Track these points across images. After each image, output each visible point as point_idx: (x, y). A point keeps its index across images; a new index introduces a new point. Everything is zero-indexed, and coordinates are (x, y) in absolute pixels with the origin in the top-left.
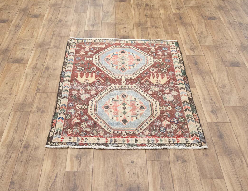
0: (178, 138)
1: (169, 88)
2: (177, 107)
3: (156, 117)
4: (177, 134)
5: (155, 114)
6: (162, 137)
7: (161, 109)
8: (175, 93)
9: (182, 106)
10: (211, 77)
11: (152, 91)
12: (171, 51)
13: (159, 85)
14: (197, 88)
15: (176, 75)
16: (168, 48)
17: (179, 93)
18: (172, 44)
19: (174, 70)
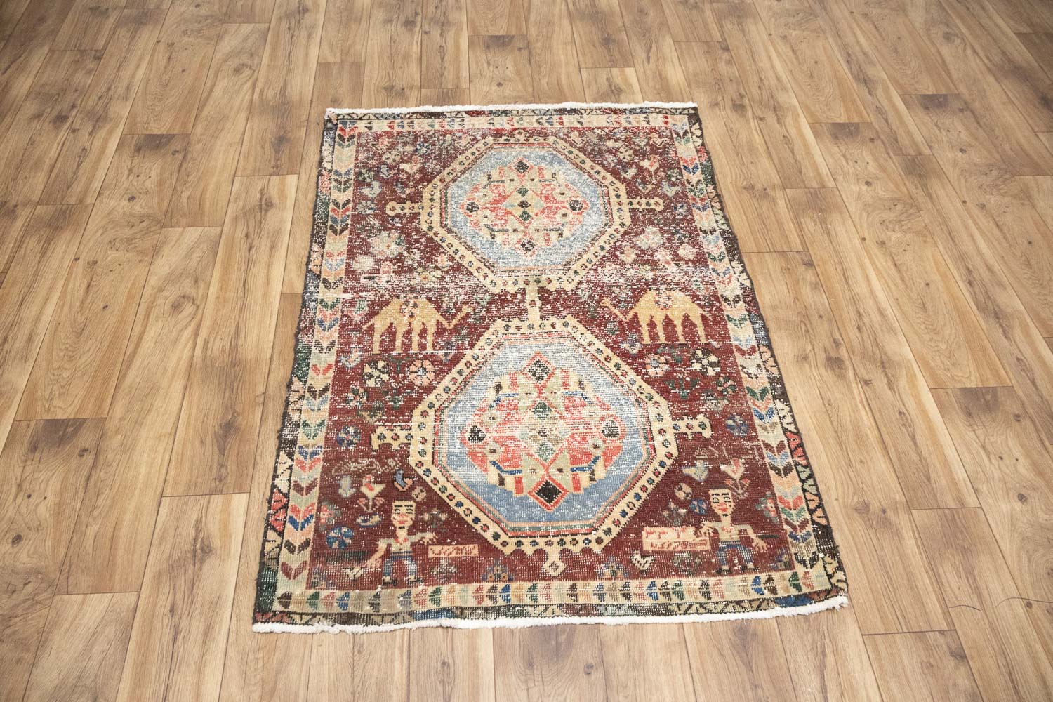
0: (388, 129)
1: (375, 285)
2: (369, 212)
3: (436, 180)
4: (391, 140)
5: (437, 191)
6: (428, 131)
7: (416, 205)
8: (364, 263)
9: (352, 215)
10: (202, 352)
11: (437, 268)
12: (312, 524)
13: (410, 295)
14: (279, 293)
15: (334, 350)
16: (321, 549)
17: (349, 265)
18: (287, 597)
19: (334, 376)
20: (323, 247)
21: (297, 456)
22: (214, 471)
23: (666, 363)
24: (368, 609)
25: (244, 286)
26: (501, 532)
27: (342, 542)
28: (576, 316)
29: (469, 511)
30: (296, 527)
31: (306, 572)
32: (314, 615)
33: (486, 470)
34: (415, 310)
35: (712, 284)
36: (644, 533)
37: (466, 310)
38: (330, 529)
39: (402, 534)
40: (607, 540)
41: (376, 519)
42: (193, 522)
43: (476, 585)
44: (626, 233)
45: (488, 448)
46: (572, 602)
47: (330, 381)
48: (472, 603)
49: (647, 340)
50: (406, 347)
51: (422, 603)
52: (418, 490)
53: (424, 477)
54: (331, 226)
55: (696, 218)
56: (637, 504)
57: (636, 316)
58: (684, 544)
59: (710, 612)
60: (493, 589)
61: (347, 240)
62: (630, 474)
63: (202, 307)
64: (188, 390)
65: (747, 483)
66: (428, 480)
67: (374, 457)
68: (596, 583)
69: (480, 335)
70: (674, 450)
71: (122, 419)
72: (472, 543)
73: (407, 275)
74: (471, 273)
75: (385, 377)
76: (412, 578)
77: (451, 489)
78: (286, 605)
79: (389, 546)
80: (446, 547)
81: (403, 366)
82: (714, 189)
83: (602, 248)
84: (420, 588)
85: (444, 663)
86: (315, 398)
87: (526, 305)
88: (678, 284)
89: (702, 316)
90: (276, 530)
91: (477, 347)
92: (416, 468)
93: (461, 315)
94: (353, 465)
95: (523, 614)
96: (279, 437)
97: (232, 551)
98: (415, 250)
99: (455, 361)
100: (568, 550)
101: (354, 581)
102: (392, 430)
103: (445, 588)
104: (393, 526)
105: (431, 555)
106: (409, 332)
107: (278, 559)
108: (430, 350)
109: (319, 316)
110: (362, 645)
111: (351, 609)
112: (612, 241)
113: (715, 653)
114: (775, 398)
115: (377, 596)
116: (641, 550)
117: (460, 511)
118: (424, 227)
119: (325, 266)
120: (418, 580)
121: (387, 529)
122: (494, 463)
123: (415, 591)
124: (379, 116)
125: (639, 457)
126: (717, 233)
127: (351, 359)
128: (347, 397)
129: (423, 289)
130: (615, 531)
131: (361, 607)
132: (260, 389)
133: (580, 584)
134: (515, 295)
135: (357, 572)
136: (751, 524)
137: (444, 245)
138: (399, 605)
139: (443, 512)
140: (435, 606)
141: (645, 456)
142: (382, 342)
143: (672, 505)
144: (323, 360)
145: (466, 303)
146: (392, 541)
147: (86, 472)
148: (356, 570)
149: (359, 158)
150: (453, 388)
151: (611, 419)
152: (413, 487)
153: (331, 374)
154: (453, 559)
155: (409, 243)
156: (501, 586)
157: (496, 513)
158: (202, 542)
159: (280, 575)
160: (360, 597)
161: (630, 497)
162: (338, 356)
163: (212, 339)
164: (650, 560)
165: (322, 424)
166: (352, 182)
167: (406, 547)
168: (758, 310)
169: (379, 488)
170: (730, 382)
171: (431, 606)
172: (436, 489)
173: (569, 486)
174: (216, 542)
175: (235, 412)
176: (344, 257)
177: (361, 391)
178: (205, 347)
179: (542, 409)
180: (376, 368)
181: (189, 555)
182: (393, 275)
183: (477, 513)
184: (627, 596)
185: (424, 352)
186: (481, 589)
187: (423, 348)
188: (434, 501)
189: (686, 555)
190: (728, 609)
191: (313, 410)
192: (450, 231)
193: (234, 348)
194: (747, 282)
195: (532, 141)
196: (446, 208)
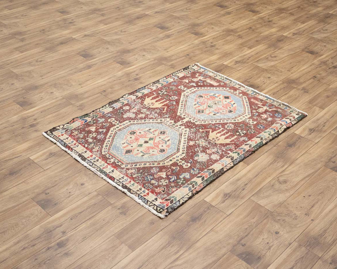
0: (151, 194)
1: (218, 150)
2: (196, 169)
3: (161, 165)
4: (155, 189)
5: (165, 162)
6: (138, 183)
7: (178, 162)
8: (214, 157)
9: (202, 171)
10: (285, 165)
11: (196, 143)
12: (282, 120)
13: (212, 142)
14: (249, 166)
15: (247, 143)
16: (284, 116)
17: (220, 159)
18: (297, 114)
19: (253, 138)
20: (222, 168)
21: (276, 130)
22: (300, 140)
23: (171, 97)
25: (258, 174)
26: (244, 99)
27: (278, 114)
28: (176, 114)
29: (246, 104)
30: (286, 121)
31: (290, 115)
32: (293, 110)
33: (236, 106)
34: (215, 138)
35: (134, 100)
36: (216, 85)
37: (201, 130)
38: (279, 117)
40: (224, 88)
41: (268, 113)
42: (311, 135)
44: (132, 119)
45: (230, 109)
46: (242, 87)
47: (255, 138)
48: (260, 96)
49: (168, 101)
50: (227, 133)
52: (253, 112)
53: (250, 113)
54: (212, 173)
55: (108, 112)
56: (211, 88)
57: (163, 106)
58: (211, 81)
59: (219, 75)
60: (254, 95)
61: (212, 166)
62: (206, 91)
63: (277, 177)
65: (187, 79)
67: (258, 120)
68: (234, 86)
69: (205, 124)
70: (193, 88)
71: (319, 163)
72: (251, 101)
73: (206, 147)
74: (188, 136)
75: (240, 131)
80: (257, 103)
81: (233, 130)
82: (90, 113)
83: (145, 120)
84: (268, 102)
85: (273, 94)
86: (262, 137)
87: (184, 122)
88: (142, 104)
89: (147, 98)
90: (292, 123)
91: (209, 123)
92: (251, 115)
93: (204, 130)
94: (264, 122)
95: (252, 90)
96: (278, 136)
98: (196, 150)
99: (219, 123)
100: (234, 91)
101: (281, 109)
102: (249, 122)
103: (264, 100)
105: (262, 103)
106: (223, 135)
107: (295, 120)
108: (222, 128)
109: (243, 152)
111: (285, 106)
112: (139, 120)
114: (160, 82)
115: (278, 106)
116: (220, 84)
117: (249, 105)
118: (184, 155)
119: (228, 163)
121: (267, 111)
122: (232, 106)
123: (270, 102)
124: (146, 202)
126: (112, 106)
127: (244, 139)
128: (253, 133)
129: (206, 141)
130: (221, 88)
131: (283, 106)
132: (275, 147)
133: (237, 88)
136: (195, 76)
137: (185, 147)
138: (275, 103)
139: (252, 107)
141: (199, 91)
142: (232, 137)
143: (205, 84)
144: (252, 143)
147: (335, 158)
148: (279, 110)
149: (175, 189)
150: (225, 120)
151: (198, 98)
152: (255, 112)
154: (258, 101)
155: (195, 153)
156: (252, 94)
157: (241, 101)
158: (311, 131)
159: (296, 117)
162: (247, 141)
163: (280, 167)
165: (265, 132)
166: (189, 183)
168: (134, 91)
169: (262, 115)
170: (163, 88)
171: (269, 99)
172: (249, 110)
173: (222, 96)
174: (308, 130)
175: (286, 147)
176: (219, 162)
177: (248, 132)
179: (210, 107)
180: (240, 133)
181: (315, 131)
182: (210, 149)
184: (231, 83)
185: (224, 129)
186: (257, 96)
189: (213, 80)
191: (265, 136)
192: (178, 149)
193: (275, 161)
194: (127, 95)
195: (111, 157)
196: (170, 156)
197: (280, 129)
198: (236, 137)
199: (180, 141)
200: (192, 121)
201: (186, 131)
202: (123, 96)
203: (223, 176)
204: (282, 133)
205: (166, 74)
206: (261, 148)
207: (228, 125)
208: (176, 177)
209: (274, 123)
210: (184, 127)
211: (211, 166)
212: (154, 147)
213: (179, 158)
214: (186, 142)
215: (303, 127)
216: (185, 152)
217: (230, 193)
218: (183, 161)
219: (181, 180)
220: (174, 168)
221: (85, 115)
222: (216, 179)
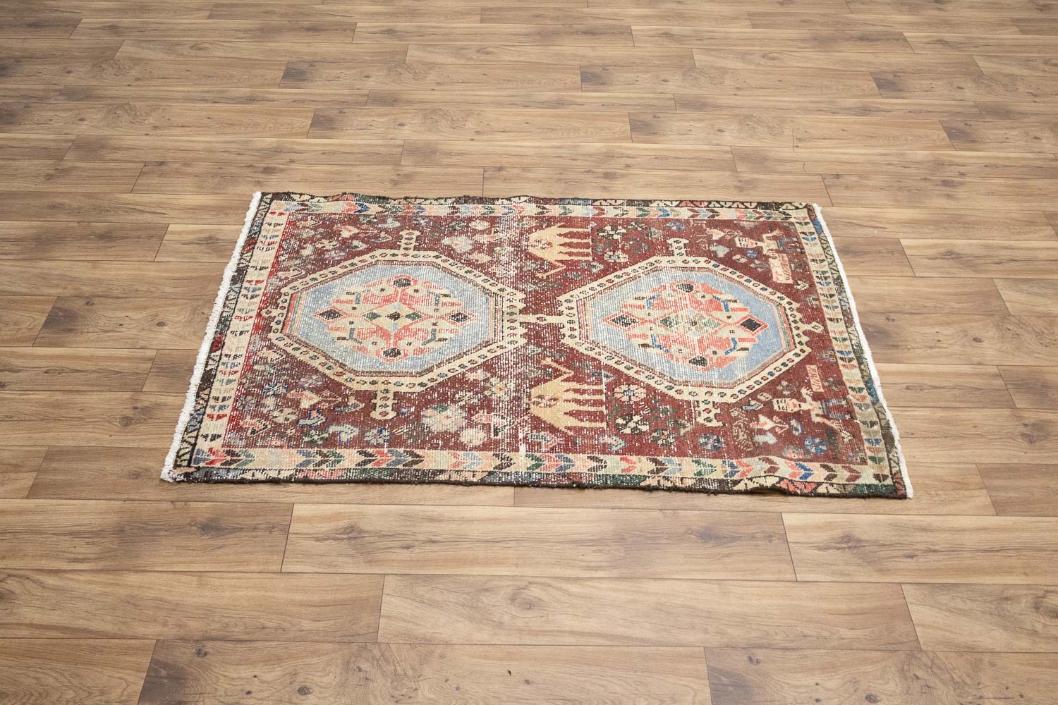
0: (226, 420)
1: (507, 428)
3: (339, 379)
4: (248, 417)
5: (358, 379)
6: (240, 385)
7: (380, 395)
8: (472, 436)
9: (389, 447)
10: (602, 571)
12: (805, 464)
13: (525, 401)
14: (511, 509)
15: (602, 457)
16: (831, 457)
17: (476, 448)
18: (877, 477)
19: (637, 455)
20: (441, 471)
21: (736, 477)
22: (760, 543)
23: (614, 252)
24: (876, 428)
25: (498, 542)
26: (793, 352)
27: (820, 443)
28: (560, 295)
29: (777, 368)
30: (810, 475)
31: (852, 466)
32: (889, 459)
33: (735, 358)
34: (547, 398)
35: (522, 217)
36: (779, 282)
37: (548, 361)
38: (808, 452)
39: (805, 407)
40: (787, 300)
41: (793, 422)
42: (821, 552)
43: (841, 368)
44: (449, 255)
45: (711, 355)
46: (843, 321)
47: (644, 458)
48: (857, 371)
49: (590, 258)
50: (596, 403)
51: (864, 398)
52: (759, 397)
53: (747, 394)
54: (404, 465)
55: (433, 214)
56: (753, 282)
57: (561, 261)
58: (783, 265)
59: (834, 261)
60: (842, 359)
61: (431, 451)
62: (726, 282)
63: (531, 580)
64: (659, 576)
65: (727, 230)
66: (749, 392)
67: (731, 424)
68: (825, 309)
69: (582, 354)
70: (703, 259)
71: (706, 631)
72: (805, 369)
73: (494, 403)
74: (495, 357)
75: (636, 418)
76: (844, 403)
77: (758, 378)
78: (885, 477)
79: (817, 415)
80: (812, 382)
81: (621, 406)
82: (395, 200)
83: (470, 272)
84: (851, 398)
85: (907, 388)
86: (665, 469)
87: (544, 323)
88: (522, 234)
89: (560, 227)
90: (816, 488)
91: (597, 357)
92: (738, 399)
93: (554, 365)
94: (741, 438)
95: (859, 345)
96: (715, 493)
97: (845, 520)
98: (457, 396)
99: (616, 372)
100: (801, 320)
101: (853, 436)
102: (700, 413)
103: (848, 385)
104: (799, 411)
105: (822, 390)
106: (578, 402)
107: (844, 485)
108: (603, 387)
109: (553, 471)
110: (908, 433)
111: (879, 436)
112: (459, 265)
113: (862, 264)
114: (648, 206)
115: (864, 423)
116: (794, 285)
117: (777, 374)
118: (419, 389)
119: (476, 468)
120: (845, 398)
121: (802, 416)
122: (727, 353)
123: (854, 401)
124: (192, 428)
125: (709, 276)
126: (457, 206)
127: (614, 443)
128: (663, 444)
129: (517, 391)
130: (779, 294)
131: (876, 432)
132: (657, 514)
133: (827, 316)
134: (530, 329)
135: (846, 436)
136: (762, 233)
137: (450, 375)
138: (869, 410)
139: (780, 383)
140: (865, 390)
141: (707, 273)
142: (590, 420)
143: (752, 265)
144: (614, 465)
145: (538, 362)
146: (813, 414)
147: (779, 653)
148: (843, 435)
149: (279, 444)
150: (647, 373)
151: (674, 286)
152: (759, 401)
153: (634, 458)
154: (821, 379)
155: (446, 401)
156: (838, 355)
157: (775, 354)
158: (839, 543)
159: (858, 482)
160: (866, 432)
161: (750, 285)
162: (610, 453)
163: (584, 564)
164: (799, 282)
165: (698, 462)
166: (325, 451)
167: (817, 404)
168: (555, 199)
169: (762, 418)
170: (633, 223)
171: (865, 392)
172: (757, 387)
173: (744, 314)
174: (838, 533)
175: (686, 532)
176: (460, 453)
177: (655, 434)
178: (597, 569)
179: (666, 322)
180: (626, 424)
181: (855, 551)
182: (493, 414)
183: (778, 364)
184: (832, 296)
185: (605, 391)
186: (844, 366)
187: (600, 392)
188: (772, 388)
189: (793, 265)
190: (830, 253)
191: (680, 470)
192: (430, 370)
193: (597, 543)
194: (523, 199)
195: (286, 305)
196: (389, 372)
197: (751, 479)
198: (604, 425)
199: (460, 356)
200: (565, 331)
201: (511, 343)
202: (514, 197)
203: (418, 487)
204: (739, 493)
205: (698, 196)
206: (617, 491)
207: (632, 387)
208: (324, 420)
209: (758, 455)
210: (526, 331)
211: (429, 449)
212: (392, 334)
213: (393, 389)
214: (470, 366)
215: (839, 518)
216: (430, 384)
217: (367, 532)
218: (394, 399)
219: (319, 435)
220: (352, 401)
221: (380, 198)
222: (389, 482)
